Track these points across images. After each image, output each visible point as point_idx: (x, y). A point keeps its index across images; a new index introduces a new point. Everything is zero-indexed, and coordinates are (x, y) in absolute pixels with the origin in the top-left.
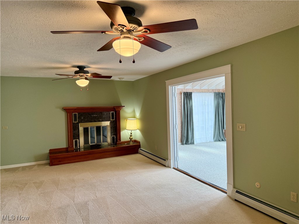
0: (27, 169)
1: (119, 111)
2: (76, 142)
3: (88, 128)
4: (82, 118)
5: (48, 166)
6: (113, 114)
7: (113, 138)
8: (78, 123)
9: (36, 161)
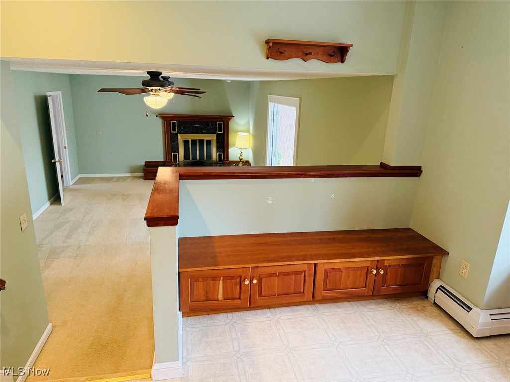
0: (121, 180)
1: (228, 122)
2: (175, 156)
3: (188, 141)
4: (182, 128)
5: (142, 180)
6: (220, 125)
7: (220, 155)
8: (177, 134)
9: (131, 172)
